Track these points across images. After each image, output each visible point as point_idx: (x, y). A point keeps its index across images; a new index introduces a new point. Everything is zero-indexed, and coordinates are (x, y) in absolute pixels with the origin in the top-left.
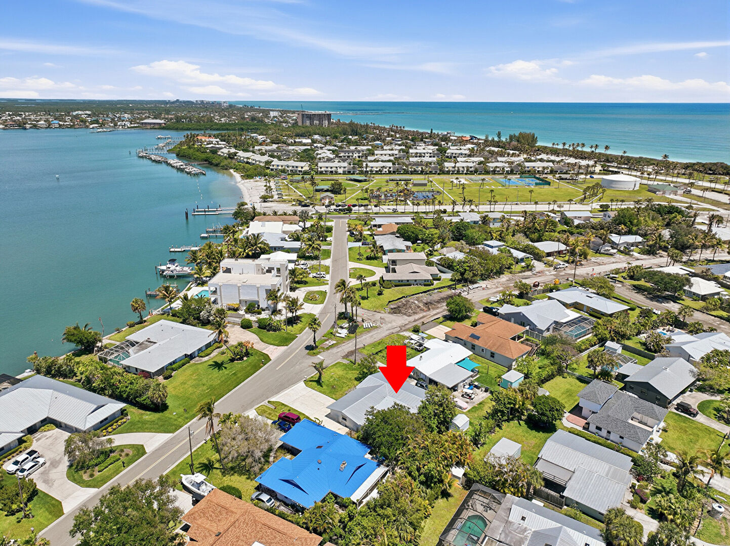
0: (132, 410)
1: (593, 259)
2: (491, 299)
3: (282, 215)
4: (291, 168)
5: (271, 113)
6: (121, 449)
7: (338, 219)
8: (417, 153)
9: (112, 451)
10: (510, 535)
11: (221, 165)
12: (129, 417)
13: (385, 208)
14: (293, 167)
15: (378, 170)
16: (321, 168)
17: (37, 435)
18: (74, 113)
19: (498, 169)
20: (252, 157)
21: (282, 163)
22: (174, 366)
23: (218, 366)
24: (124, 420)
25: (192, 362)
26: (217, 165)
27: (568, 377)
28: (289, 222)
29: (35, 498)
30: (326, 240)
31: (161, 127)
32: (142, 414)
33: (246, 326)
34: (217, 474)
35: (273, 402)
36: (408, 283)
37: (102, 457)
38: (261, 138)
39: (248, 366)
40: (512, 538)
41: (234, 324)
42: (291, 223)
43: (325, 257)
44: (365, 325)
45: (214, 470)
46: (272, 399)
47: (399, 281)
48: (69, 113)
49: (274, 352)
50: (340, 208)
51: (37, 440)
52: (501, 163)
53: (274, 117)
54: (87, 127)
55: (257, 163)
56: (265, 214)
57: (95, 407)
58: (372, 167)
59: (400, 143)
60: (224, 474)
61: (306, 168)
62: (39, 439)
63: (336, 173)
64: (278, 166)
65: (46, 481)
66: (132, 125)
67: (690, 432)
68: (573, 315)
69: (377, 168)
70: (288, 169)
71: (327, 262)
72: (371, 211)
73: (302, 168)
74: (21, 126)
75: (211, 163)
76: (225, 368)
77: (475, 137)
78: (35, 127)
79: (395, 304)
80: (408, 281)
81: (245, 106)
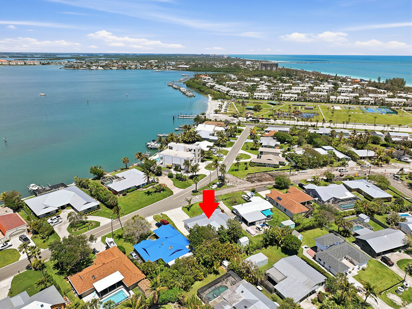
0: (103, 207)
1: (393, 164)
2: (307, 180)
3: (219, 121)
4: (239, 95)
5: (247, 62)
6: (91, 222)
7: (248, 126)
8: (318, 89)
9: (87, 222)
10: (231, 298)
11: (205, 92)
12: (100, 210)
13: (279, 121)
14: (240, 95)
15: (288, 98)
16: (255, 96)
17: (64, 210)
18: (150, 61)
19: (365, 102)
20: (221, 88)
21: (236, 92)
22: (129, 190)
23: (149, 193)
24: (98, 210)
25: (138, 190)
26: (203, 92)
27: (324, 230)
28: (220, 125)
29: (53, 235)
30: (235, 137)
31: (187, 70)
32: (106, 209)
33: (170, 176)
34: (122, 241)
35: (163, 214)
36: (264, 165)
37: (82, 224)
38: (233, 76)
39: (161, 195)
40: (231, 299)
41: (166, 175)
42: (221, 126)
43: (230, 146)
44: (228, 184)
45: (122, 239)
46: (163, 213)
47: (260, 163)
48: (147, 61)
49: (176, 191)
50: (254, 119)
51: (63, 212)
52: (370, 98)
53: (248, 64)
54: (152, 69)
55: (223, 91)
56: (210, 120)
57: (86, 202)
58: (285, 97)
59: (312, 82)
60: (125, 241)
61: (247, 96)
62: (64, 212)
63: (264, 99)
64: (233, 94)
65: (59, 229)
66: (173, 68)
67: (380, 274)
68: (350, 195)
69: (288, 97)
70: (238, 96)
71: (229, 149)
72: (270, 123)
73: (245, 95)
74: (124, 68)
75: (200, 91)
76: (151, 195)
77: (364, 80)
78: (130, 68)
79: (251, 175)
80: (265, 164)
81: (236, 57)
